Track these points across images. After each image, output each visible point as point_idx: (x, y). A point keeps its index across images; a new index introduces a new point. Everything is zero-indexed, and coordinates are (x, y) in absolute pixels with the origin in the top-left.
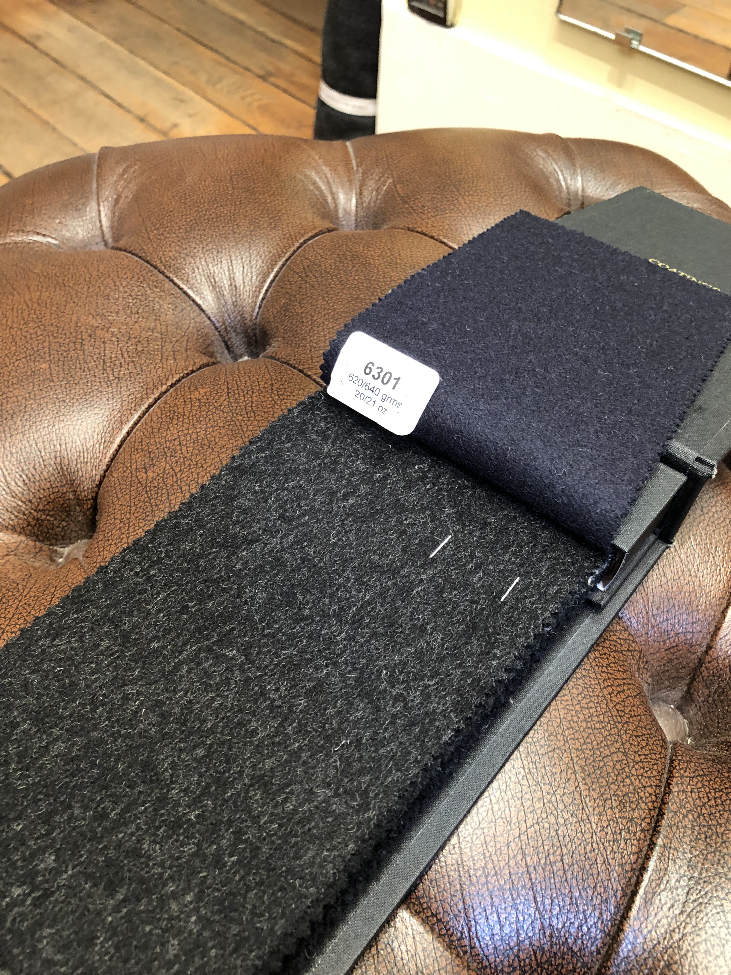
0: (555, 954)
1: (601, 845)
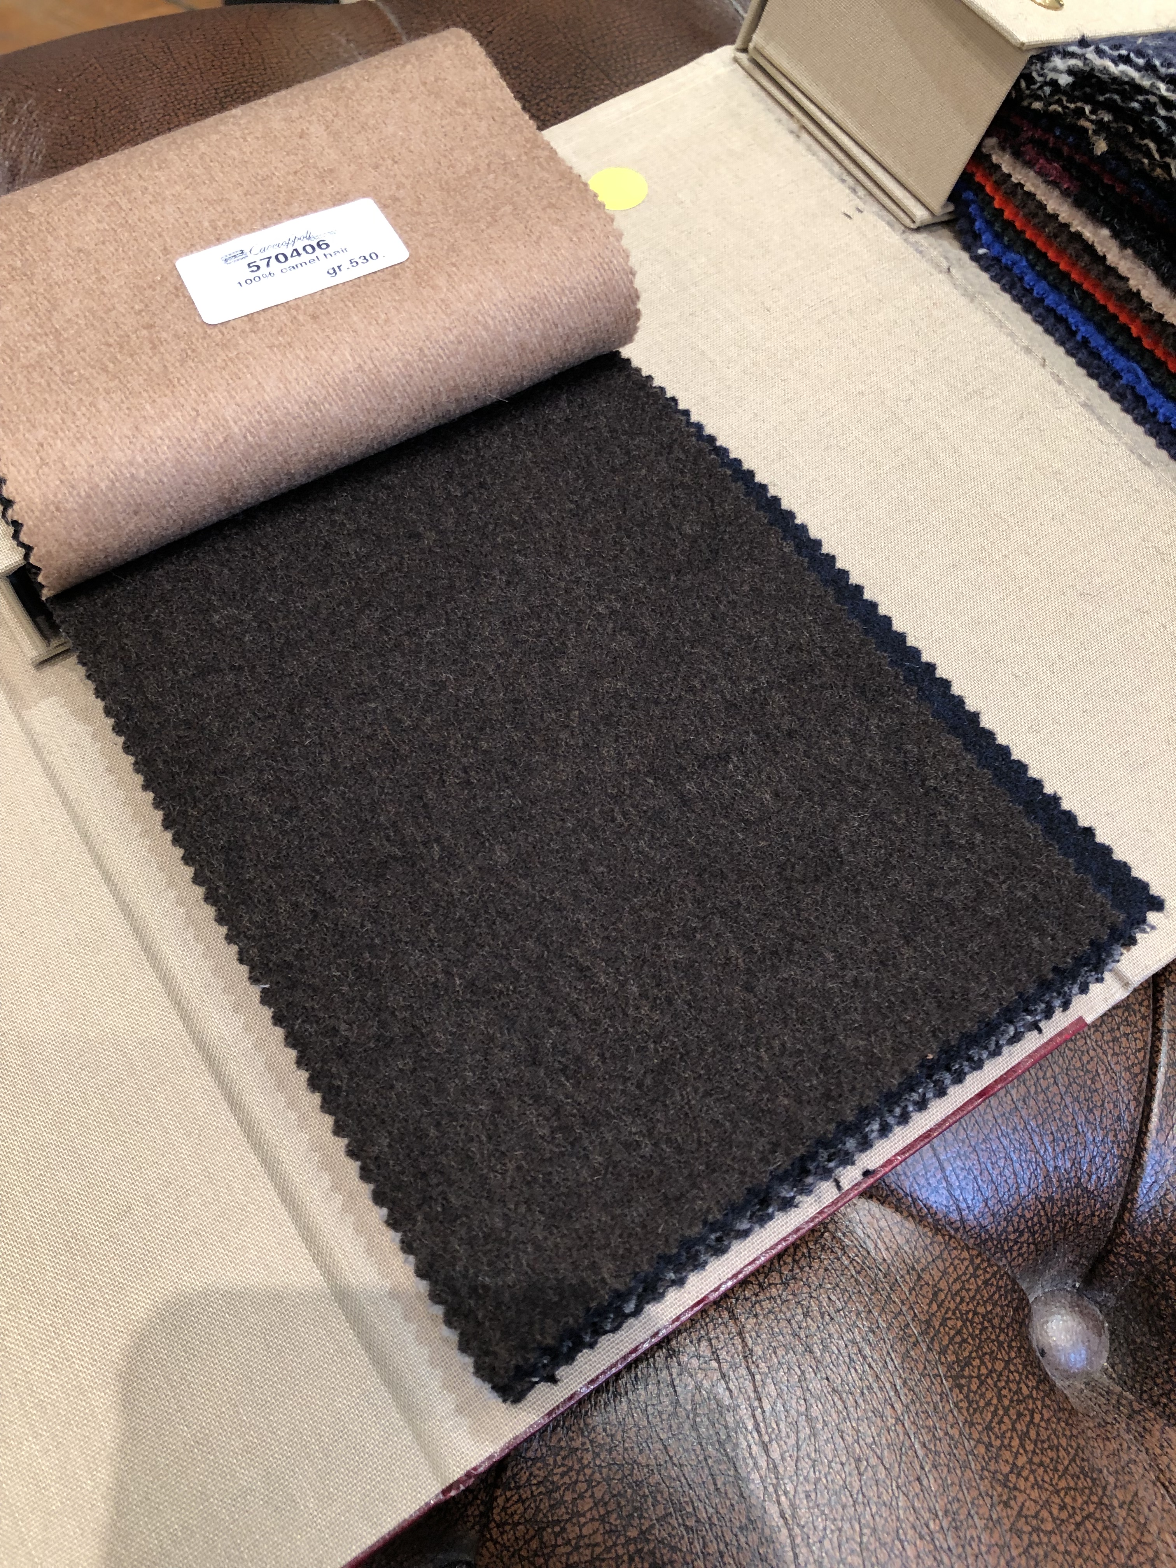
0: (1068, 1201)
1: (1099, 1050)
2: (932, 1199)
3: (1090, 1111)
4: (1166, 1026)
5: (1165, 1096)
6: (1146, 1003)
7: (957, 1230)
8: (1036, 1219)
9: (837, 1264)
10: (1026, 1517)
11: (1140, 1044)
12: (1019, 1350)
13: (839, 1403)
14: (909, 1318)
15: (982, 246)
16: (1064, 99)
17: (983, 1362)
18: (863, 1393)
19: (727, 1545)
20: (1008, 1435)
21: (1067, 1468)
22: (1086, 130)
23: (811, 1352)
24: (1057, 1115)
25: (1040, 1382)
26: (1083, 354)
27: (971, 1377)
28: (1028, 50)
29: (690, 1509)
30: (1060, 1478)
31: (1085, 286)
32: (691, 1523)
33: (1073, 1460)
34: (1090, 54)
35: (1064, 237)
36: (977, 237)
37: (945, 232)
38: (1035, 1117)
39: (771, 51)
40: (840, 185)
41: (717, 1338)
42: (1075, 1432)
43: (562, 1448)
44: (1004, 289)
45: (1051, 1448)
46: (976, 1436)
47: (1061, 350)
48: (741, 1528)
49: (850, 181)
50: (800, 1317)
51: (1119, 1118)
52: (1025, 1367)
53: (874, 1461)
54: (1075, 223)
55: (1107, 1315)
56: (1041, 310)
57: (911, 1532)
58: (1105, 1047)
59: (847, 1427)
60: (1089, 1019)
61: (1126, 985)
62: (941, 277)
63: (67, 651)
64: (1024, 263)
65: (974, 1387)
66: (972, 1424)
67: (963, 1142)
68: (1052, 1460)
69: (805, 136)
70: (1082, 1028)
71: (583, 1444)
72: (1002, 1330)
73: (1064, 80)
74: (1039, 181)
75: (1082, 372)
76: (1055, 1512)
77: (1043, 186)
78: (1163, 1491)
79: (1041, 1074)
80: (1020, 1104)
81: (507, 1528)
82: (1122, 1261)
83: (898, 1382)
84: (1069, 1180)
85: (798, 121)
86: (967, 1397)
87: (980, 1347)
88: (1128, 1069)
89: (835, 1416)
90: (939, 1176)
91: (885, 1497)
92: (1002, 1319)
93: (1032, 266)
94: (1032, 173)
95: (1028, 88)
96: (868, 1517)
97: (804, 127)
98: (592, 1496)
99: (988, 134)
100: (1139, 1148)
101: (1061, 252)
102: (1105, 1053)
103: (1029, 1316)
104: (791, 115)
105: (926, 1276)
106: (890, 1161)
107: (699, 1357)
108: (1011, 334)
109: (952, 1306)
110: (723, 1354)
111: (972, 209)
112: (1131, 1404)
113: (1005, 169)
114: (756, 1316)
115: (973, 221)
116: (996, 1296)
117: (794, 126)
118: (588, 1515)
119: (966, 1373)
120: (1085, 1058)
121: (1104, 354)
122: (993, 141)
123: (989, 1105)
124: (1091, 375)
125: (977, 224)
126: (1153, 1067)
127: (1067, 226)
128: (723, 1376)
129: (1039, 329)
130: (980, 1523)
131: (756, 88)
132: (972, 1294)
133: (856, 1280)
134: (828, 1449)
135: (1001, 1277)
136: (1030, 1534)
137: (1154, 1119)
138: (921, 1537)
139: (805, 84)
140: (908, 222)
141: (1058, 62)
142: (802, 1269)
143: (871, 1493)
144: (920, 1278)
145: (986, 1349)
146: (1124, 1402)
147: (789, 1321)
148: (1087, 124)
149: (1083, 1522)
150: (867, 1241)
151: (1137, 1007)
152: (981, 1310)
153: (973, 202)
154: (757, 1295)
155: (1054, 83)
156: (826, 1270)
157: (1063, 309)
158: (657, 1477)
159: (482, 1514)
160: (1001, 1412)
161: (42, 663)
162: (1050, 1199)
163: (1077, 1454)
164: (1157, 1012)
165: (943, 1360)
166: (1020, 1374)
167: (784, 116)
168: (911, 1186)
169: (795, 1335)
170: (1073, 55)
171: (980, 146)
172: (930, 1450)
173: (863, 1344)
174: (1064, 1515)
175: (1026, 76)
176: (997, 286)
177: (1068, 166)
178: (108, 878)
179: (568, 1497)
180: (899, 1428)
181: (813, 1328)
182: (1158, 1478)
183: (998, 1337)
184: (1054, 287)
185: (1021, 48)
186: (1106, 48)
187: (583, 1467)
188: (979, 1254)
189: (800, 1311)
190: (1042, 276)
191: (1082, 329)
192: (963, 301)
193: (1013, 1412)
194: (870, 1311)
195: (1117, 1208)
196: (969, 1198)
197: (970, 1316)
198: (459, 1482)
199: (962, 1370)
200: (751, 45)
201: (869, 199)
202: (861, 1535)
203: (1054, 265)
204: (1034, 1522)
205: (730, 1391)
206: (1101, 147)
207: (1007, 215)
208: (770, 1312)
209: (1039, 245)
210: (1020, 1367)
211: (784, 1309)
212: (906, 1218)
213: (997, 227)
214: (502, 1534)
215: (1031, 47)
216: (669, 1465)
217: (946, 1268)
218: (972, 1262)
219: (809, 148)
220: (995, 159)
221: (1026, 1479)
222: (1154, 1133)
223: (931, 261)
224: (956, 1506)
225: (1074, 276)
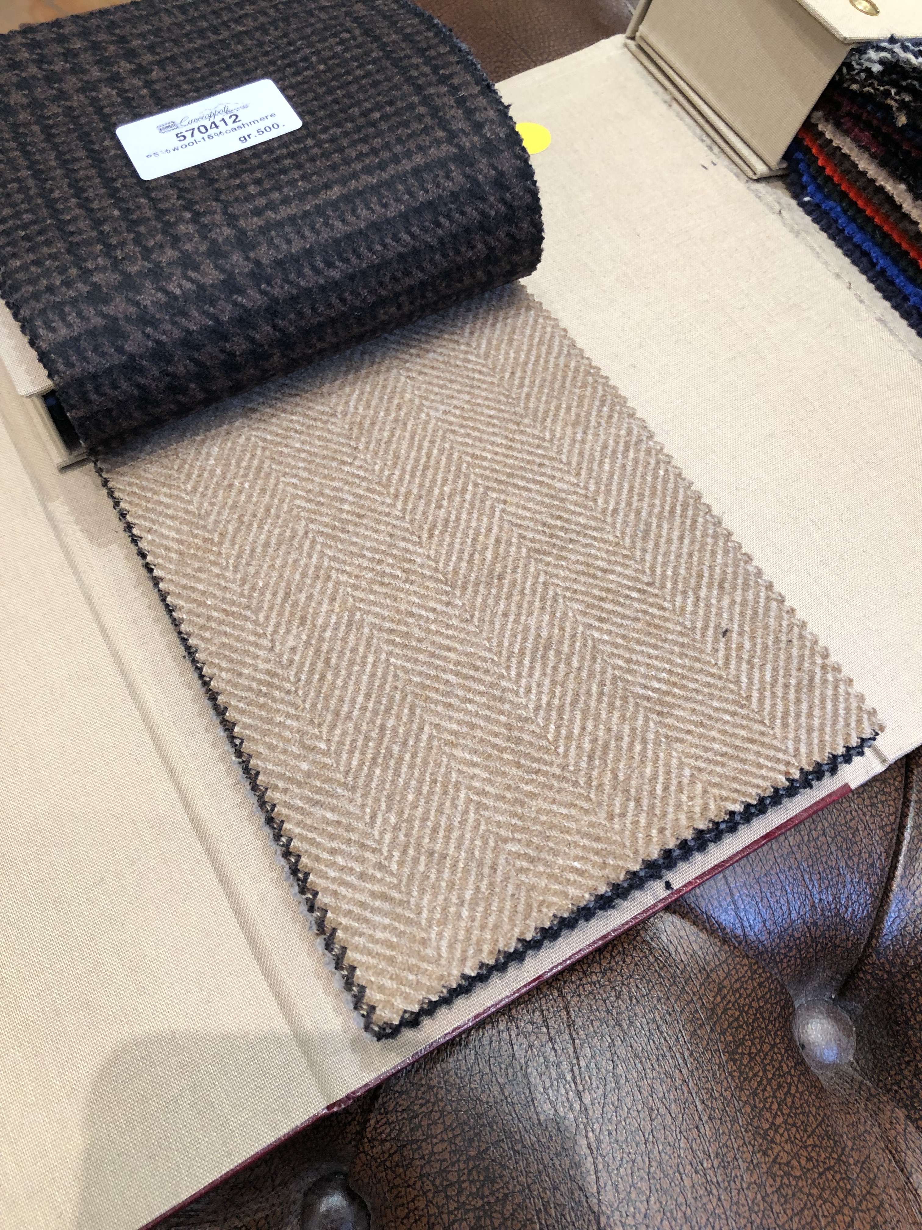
2: (723, 917)
3: (850, 858)
4: (914, 797)
5: (909, 850)
6: (899, 779)
7: (740, 943)
8: (802, 939)
9: (645, 961)
10: (780, 1164)
11: (892, 810)
12: (783, 1038)
13: (639, 1065)
14: (698, 1006)
15: (807, 196)
16: (876, 83)
17: (753, 1044)
18: (658, 1059)
19: (545, 1167)
20: (770, 1100)
21: (814, 1131)
22: (890, 107)
23: (620, 1025)
24: (824, 859)
25: (797, 1064)
26: (881, 281)
27: (743, 1054)
28: (849, 44)
29: (517, 1137)
30: (809, 1137)
31: (886, 228)
32: (518, 1147)
33: (820, 1125)
34: (897, 49)
35: (870, 190)
36: (804, 187)
37: (779, 183)
38: (807, 860)
39: (653, 39)
40: (700, 144)
41: (548, 1010)
42: (823, 1104)
43: (422, 1085)
44: (823, 229)
45: (803, 1113)
46: (744, 1098)
47: (864, 278)
48: (557, 1155)
49: (708, 141)
50: (613, 999)
51: (872, 865)
52: (786, 1051)
53: (663, 1111)
54: (880, 178)
55: (855, 1021)
56: (850, 246)
57: (689, 1167)
58: (865, 810)
59: (644, 1084)
60: (853, 786)
61: (884, 761)
62: (775, 217)
63: (84, 460)
64: (839, 209)
65: (745, 1062)
66: (742, 1089)
67: (749, 874)
68: (803, 1122)
69: (675, 105)
70: (847, 793)
71: (439, 1083)
72: (770, 1022)
73: (876, 68)
74: (853, 146)
75: (879, 295)
76: (803, 1162)
77: (856, 150)
78: (890, 1156)
79: (813, 827)
80: (795, 849)
81: (376, 1143)
82: (869, 977)
83: (686, 1054)
84: (830, 910)
85: (671, 94)
86: (739, 1068)
87: (752, 1032)
88: (881, 828)
89: (635, 1075)
90: (729, 900)
91: (671, 1139)
92: (771, 1013)
93: (845, 212)
94: (848, 140)
95: (848, 73)
96: (656, 1152)
97: (675, 99)
98: (444, 1122)
99: (816, 108)
100: (887, 890)
101: (868, 201)
102: (864, 814)
103: (793, 1014)
104: (665, 89)
105: (713, 976)
106: (690, 883)
107: (532, 1023)
108: (826, 263)
109: (733, 999)
110: (551, 1022)
111: (801, 166)
112: (869, 1089)
113: (828, 136)
114: (579, 995)
115: (801, 175)
116: (768, 996)
117: (668, 98)
118: (439, 1137)
119: (740, 1051)
120: (848, 817)
121: (897, 281)
122: (820, 114)
123: (771, 848)
124: (887, 298)
125: (805, 178)
126: (902, 828)
127: (873, 181)
128: (551, 1039)
129: (847, 261)
130: (743, 1166)
131: (641, 68)
132: (748, 992)
133: (659, 975)
134: (628, 1101)
135: (773, 982)
136: (782, 1177)
137: (900, 868)
138: (697, 1172)
139: (677, 65)
140: (750, 174)
141: (872, 54)
142: (617, 963)
143: (659, 1135)
144: (708, 976)
145: (757, 1034)
146: (864, 1088)
147: (605, 1001)
148: (893, 103)
149: (824, 1172)
150: (670, 945)
151: (891, 781)
152: (755, 1004)
153: (802, 160)
154: (581, 980)
155: (868, 70)
156: (636, 965)
157: (866, 246)
158: (494, 1111)
159: (358, 1133)
160: (765, 1082)
161: (65, 468)
162: (815, 924)
163: (823, 1120)
164: (907, 787)
165: (722, 1039)
166: (782, 1056)
167: (660, 90)
168: (707, 906)
169: (608, 1012)
170: (884, 49)
171: (809, 117)
172: (707, 1106)
173: (660, 1023)
174: (810, 1166)
175: (847, 64)
176: (817, 227)
177: (876, 134)
178: (103, 630)
179: (425, 1123)
180: (685, 1088)
181: (623, 1007)
182: (887, 1147)
183: (766, 1026)
184: (861, 228)
185: (844, 42)
186: (910, 45)
187: (438, 1100)
188: (757, 962)
189: (613, 994)
190: (853, 219)
191: (881, 261)
192: (791, 236)
193: (774, 1083)
194: (668, 999)
195: (866, 935)
196: (751, 918)
197: (746, 1009)
198: (341, 1101)
199: (737, 1047)
200: (638, 34)
201: (723, 156)
202: (650, 1165)
203: (861, 211)
204: (786, 1168)
205: (556, 1051)
206: (902, 120)
207: (828, 171)
208: (591, 993)
209: (852, 195)
210: (783, 1051)
211: (601, 991)
212: (701, 930)
213: (819, 181)
214: (372, 1147)
215: (852, 42)
216: (504, 1103)
217: (729, 971)
218: (750, 968)
219: (678, 115)
220: (821, 127)
221: (782, 1135)
222: (899, 879)
223: (767, 204)
224: (725, 1150)
225: (877, 220)
